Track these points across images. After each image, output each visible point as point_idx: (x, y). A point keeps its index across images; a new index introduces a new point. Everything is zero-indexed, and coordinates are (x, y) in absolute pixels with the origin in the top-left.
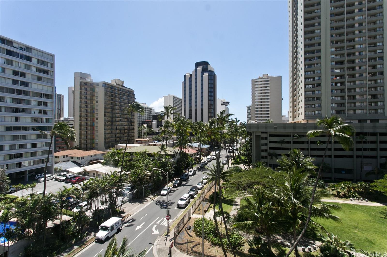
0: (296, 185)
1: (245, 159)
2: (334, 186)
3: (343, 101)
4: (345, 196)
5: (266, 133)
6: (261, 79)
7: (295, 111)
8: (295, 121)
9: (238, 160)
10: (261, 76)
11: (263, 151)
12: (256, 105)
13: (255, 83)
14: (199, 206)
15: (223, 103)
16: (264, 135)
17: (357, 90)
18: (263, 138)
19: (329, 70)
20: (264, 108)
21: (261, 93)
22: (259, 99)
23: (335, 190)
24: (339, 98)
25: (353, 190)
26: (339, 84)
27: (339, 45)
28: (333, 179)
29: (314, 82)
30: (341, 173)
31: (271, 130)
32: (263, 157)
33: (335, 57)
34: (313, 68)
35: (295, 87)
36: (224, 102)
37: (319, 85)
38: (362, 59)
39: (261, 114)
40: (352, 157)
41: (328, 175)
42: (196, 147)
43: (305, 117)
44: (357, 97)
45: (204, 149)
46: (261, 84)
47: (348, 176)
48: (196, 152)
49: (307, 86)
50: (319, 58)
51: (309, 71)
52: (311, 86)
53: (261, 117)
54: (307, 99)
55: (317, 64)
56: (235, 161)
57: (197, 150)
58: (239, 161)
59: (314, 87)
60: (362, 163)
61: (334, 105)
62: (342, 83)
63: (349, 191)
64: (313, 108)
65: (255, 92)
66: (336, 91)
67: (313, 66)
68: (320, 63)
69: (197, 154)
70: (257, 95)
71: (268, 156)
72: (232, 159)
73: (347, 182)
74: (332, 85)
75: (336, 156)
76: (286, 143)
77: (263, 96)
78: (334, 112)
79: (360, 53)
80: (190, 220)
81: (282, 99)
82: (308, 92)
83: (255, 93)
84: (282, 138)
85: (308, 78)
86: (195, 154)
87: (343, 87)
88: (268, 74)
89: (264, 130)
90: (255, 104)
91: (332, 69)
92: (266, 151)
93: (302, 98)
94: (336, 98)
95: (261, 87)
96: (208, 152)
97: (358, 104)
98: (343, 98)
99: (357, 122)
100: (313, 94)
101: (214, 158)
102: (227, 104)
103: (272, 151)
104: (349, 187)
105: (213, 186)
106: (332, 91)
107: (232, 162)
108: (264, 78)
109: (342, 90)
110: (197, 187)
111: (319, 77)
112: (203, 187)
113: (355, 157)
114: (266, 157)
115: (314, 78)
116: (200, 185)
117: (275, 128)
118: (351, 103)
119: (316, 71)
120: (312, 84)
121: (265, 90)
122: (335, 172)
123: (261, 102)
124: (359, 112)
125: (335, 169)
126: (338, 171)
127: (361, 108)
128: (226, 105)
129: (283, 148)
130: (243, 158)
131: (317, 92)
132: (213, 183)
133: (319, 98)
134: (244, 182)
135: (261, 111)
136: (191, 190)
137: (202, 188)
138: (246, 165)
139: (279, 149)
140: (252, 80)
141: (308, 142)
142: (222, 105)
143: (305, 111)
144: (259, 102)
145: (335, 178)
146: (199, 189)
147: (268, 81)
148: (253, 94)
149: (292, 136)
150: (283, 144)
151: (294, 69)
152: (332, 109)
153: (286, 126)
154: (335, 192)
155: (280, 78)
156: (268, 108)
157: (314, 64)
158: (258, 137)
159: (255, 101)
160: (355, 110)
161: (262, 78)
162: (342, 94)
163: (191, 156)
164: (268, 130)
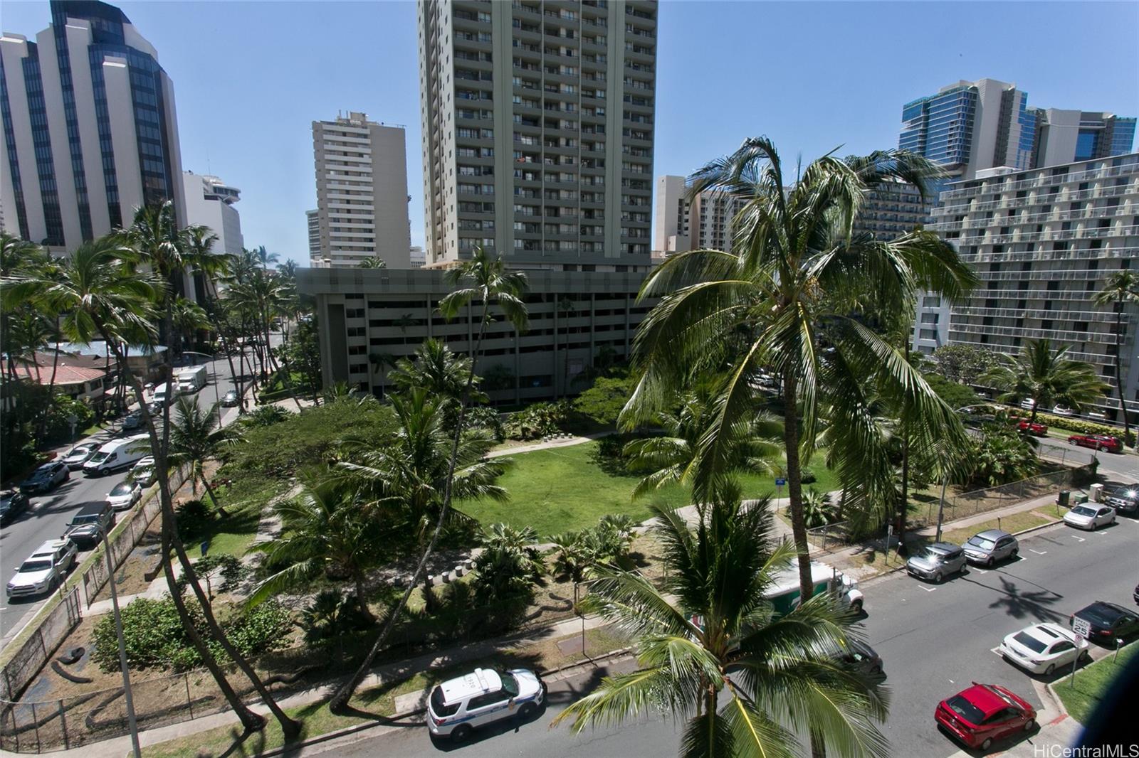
0: (421, 434)
1: (304, 381)
2: (516, 419)
3: (536, 219)
4: (537, 436)
5: (360, 296)
6: (341, 125)
7: (438, 236)
8: (438, 264)
9: (280, 385)
10: (344, 117)
11: (353, 351)
12: (332, 210)
13: (326, 137)
14: (122, 568)
15: (211, 193)
16: (354, 305)
17: (563, 194)
18: (351, 314)
19: (511, 135)
20: (359, 221)
21: (347, 173)
22: (341, 191)
23: (517, 426)
24: (530, 210)
25: (549, 419)
26: (529, 176)
27: (530, 72)
28: (518, 403)
29: (478, 162)
30: (533, 386)
31: (373, 289)
32: (354, 369)
33: (523, 104)
34: (474, 122)
35: (437, 166)
36: (215, 189)
37: (490, 171)
38: (571, 122)
39: (351, 239)
40: (550, 348)
41: (507, 394)
42: (97, 357)
43: (460, 253)
44: (562, 211)
45: (139, 362)
46: (345, 144)
47: (544, 391)
48: (102, 373)
49: (463, 169)
50: (490, 95)
51: (466, 129)
52: (471, 170)
53: (351, 248)
54: (463, 204)
55: (485, 112)
56: (267, 391)
57: (102, 369)
58: (285, 388)
59: (479, 175)
60: (566, 361)
61: (520, 226)
62: (536, 175)
63: (543, 423)
64: (476, 229)
65: (328, 167)
66: (523, 192)
67: (475, 115)
68: (492, 111)
69: (107, 382)
70: (332, 175)
71: (369, 365)
72: (259, 384)
73: (539, 404)
74: (516, 175)
75: (523, 350)
76: (417, 324)
77: (352, 183)
78: (520, 243)
79: (568, 104)
80: (80, 628)
81: (409, 199)
82: (465, 187)
83: (329, 171)
84: (406, 312)
85: (466, 147)
86: (95, 384)
87: (536, 184)
88: (364, 115)
89: (353, 290)
90: (330, 205)
91: (515, 133)
92: (362, 350)
93: (451, 200)
94: (524, 209)
95: (345, 154)
96: (157, 370)
97: (564, 229)
98: (537, 209)
99: (561, 268)
100: (476, 192)
101: (186, 388)
102: (230, 196)
103: (379, 349)
104: (542, 415)
105: (183, 483)
106: (516, 191)
107: (257, 395)
108: (354, 126)
109: (536, 191)
110: (109, 503)
111: (489, 149)
112: (139, 497)
113: (556, 348)
114: (363, 368)
115: (478, 150)
116: (125, 493)
117: (385, 282)
118: (551, 224)
119: (483, 132)
120: (474, 166)
121: (357, 164)
122: (522, 386)
123: (348, 202)
124: (565, 246)
125: (522, 378)
126: (528, 381)
127: (569, 239)
128: (228, 202)
129: (407, 338)
130: (295, 377)
131: (485, 189)
132: (181, 474)
133: (489, 206)
134: (286, 451)
135: (350, 230)
136: (77, 521)
137: (133, 503)
138: (306, 400)
139: (399, 341)
140: (314, 123)
141: (466, 320)
142: (207, 197)
143: (460, 238)
144: (341, 201)
145: (521, 400)
146: (120, 509)
147: (365, 136)
148: (319, 171)
149: (429, 304)
150: (408, 329)
151: (433, 113)
152: (518, 236)
153: (415, 276)
154: (519, 432)
155: (399, 134)
156: (370, 222)
157: (478, 111)
158: (336, 310)
159: (329, 196)
160: (557, 242)
161: (348, 124)
162: (535, 202)
163: (76, 391)
164: (366, 289)
